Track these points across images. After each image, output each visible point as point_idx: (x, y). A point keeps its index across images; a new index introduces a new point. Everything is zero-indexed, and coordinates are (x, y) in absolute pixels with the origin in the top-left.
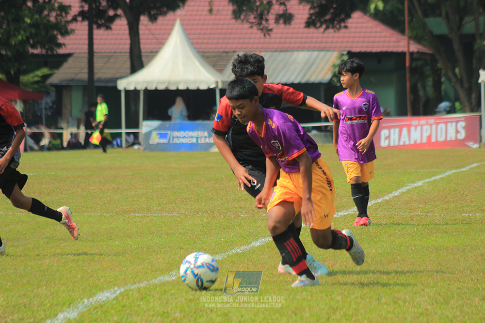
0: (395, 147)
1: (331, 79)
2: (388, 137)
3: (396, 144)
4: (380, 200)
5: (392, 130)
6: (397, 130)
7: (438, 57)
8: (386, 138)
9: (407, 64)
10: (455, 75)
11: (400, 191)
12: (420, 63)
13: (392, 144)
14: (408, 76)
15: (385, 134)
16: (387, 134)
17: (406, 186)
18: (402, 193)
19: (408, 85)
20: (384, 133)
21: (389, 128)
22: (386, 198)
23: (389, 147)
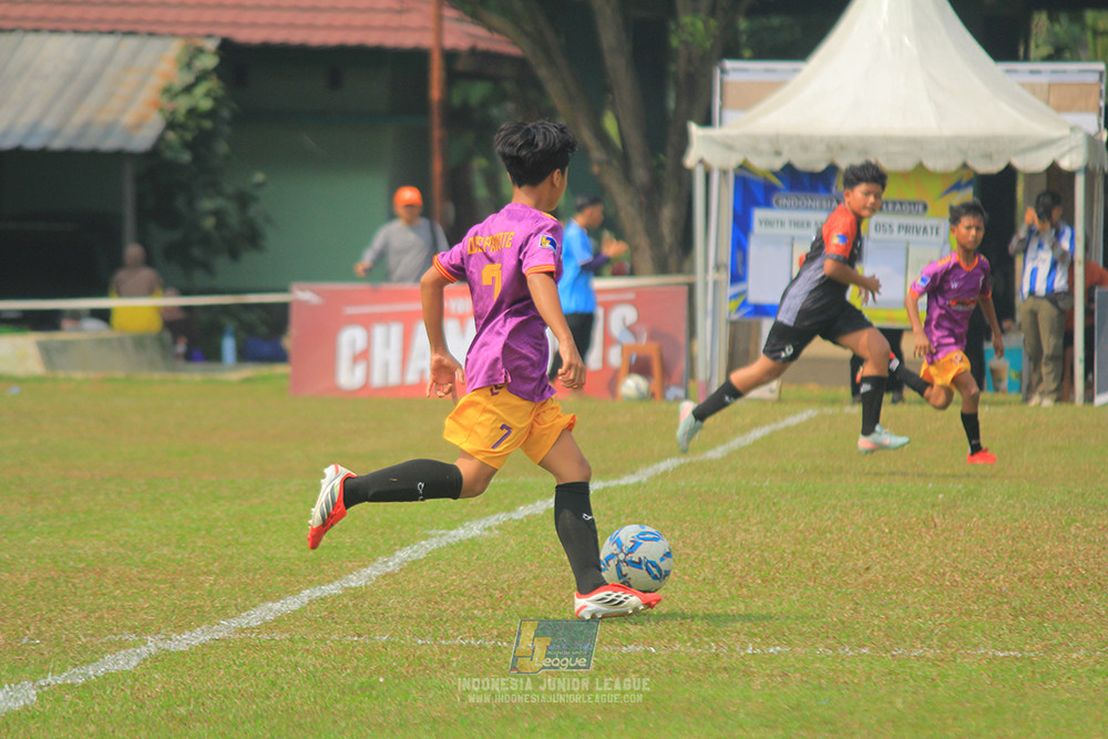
0: (387, 390)
1: (161, 139)
2: (364, 356)
3: (394, 379)
4: (333, 589)
5: (379, 331)
6: (396, 330)
7: (543, 72)
8: (356, 358)
9: (435, 93)
10: (602, 136)
11: (403, 555)
12: (477, 92)
13: (377, 380)
14: (437, 133)
15: (353, 342)
16: (360, 344)
17: (426, 537)
18: (414, 562)
19: (437, 167)
20: (351, 338)
21: (367, 322)
22: (356, 581)
23: (366, 387)
